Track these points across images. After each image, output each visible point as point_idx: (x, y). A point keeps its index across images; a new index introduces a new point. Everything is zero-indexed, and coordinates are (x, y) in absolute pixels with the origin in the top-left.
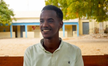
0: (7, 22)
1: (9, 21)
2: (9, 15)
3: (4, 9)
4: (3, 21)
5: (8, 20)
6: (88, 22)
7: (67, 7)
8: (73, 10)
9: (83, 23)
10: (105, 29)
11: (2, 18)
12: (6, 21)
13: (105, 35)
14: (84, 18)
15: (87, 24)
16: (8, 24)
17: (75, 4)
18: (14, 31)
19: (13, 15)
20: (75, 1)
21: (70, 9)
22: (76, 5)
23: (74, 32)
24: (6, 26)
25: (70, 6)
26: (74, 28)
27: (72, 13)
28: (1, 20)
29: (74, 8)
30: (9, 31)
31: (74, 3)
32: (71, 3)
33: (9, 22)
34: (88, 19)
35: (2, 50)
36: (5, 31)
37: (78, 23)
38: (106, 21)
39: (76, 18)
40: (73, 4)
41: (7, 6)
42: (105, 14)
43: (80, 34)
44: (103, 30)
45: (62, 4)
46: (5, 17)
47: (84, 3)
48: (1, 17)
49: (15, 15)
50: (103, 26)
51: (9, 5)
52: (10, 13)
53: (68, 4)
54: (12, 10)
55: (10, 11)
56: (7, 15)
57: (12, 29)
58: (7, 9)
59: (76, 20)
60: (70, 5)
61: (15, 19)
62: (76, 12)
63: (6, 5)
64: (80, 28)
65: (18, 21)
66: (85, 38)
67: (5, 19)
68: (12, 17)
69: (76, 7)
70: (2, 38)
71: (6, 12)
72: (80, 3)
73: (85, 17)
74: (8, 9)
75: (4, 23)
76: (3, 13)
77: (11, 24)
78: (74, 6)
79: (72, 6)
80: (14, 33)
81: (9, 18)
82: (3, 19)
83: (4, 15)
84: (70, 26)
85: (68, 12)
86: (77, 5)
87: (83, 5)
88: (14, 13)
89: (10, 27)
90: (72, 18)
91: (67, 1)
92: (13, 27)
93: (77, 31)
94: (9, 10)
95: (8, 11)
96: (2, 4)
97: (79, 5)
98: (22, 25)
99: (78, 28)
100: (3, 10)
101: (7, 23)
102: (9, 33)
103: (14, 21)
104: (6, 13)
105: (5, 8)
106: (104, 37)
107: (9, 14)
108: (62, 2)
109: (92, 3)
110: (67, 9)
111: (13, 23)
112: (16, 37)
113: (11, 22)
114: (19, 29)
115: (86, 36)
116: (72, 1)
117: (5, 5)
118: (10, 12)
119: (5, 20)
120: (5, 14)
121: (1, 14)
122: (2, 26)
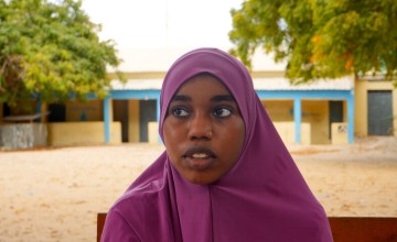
0: (94, 86)
1: (102, 82)
2: (99, 63)
3: (83, 39)
4: (77, 83)
5: (95, 79)
6: (390, 91)
7: (312, 35)
8: (335, 43)
9: (370, 92)
11: (77, 73)
12: (91, 82)
14: (374, 74)
15: (384, 96)
16: (96, 95)
17: (343, 21)
18: (115, 119)
19: (114, 62)
20: (343, 12)
21: (322, 39)
22: (345, 26)
23: (335, 126)
24: (88, 99)
25: (325, 28)
26: (336, 110)
27: (333, 54)
28: (73, 81)
29: (337, 34)
30: (101, 118)
31: (340, 17)
32: (327, 18)
33: (99, 87)
34: (388, 77)
35: (75, 185)
36: (84, 119)
37: (353, 93)
39: (343, 72)
40: (336, 22)
41: (94, 30)
43: (356, 135)
45: (292, 22)
46: (88, 68)
47: (375, 18)
48: (74, 70)
49: (122, 60)
51: (100, 26)
52: (102, 55)
53: (316, 19)
54: (111, 43)
55: (106, 48)
56: (92, 60)
57: (109, 112)
58: (93, 41)
59: (344, 83)
60: (323, 25)
61: (121, 76)
62: (344, 50)
63: (92, 25)
64: (357, 111)
65: (132, 85)
66: (376, 148)
67: (86, 75)
68: (109, 69)
69: (348, 32)
70: (75, 145)
71: (88, 49)
72: (363, 19)
73: (378, 73)
74: (97, 39)
75: (84, 89)
76: (79, 53)
77: (106, 93)
78: (340, 27)
79: (332, 28)
80: (116, 128)
81: (99, 72)
82: (77, 77)
83: (84, 61)
84: (321, 102)
85: (316, 51)
86: (351, 25)
87: (372, 25)
88: (119, 56)
89: (102, 103)
90: (332, 75)
91: (311, 12)
92: (115, 103)
93: (348, 124)
94: (101, 45)
95: (98, 49)
96: (76, 24)
97: (357, 27)
98: (146, 98)
99: (349, 110)
100: (80, 43)
101: (92, 91)
102: (99, 125)
103: (116, 85)
104: (90, 53)
105: (87, 36)
107: (99, 59)
108: (295, 16)
110: (314, 39)
111: (113, 92)
112: (125, 139)
113: (106, 88)
114: (134, 112)
115: (382, 140)
116: (332, 11)
117: (88, 26)
118: (103, 51)
119: (86, 79)
120: (87, 57)
121: (74, 59)
122: (73, 99)
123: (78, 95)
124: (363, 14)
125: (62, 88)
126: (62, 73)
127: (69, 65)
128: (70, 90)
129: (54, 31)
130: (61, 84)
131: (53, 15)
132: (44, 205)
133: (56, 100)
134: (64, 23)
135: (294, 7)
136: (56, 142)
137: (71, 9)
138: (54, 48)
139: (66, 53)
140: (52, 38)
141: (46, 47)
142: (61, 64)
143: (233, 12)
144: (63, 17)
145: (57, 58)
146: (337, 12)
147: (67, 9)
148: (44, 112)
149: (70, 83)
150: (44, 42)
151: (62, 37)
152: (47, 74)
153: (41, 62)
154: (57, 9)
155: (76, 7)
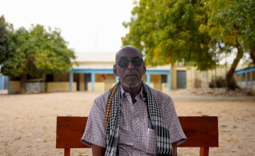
0: (65, 67)
1: (69, 65)
2: (68, 58)
4: (58, 66)
5: (66, 64)
6: (185, 71)
7: (154, 48)
8: (163, 51)
9: (178, 71)
10: (210, 81)
11: (58, 62)
12: (64, 65)
13: (210, 90)
14: (178, 64)
15: (183, 73)
16: (66, 71)
17: (166, 43)
18: (74, 81)
19: (74, 57)
20: (166, 39)
21: (158, 50)
22: (167, 45)
23: (163, 85)
25: (159, 46)
26: (164, 78)
27: (161, 56)
29: (164, 48)
30: (68, 80)
31: (165, 41)
32: (160, 41)
33: (67, 67)
34: (185, 65)
35: (55, 108)
36: (61, 81)
37: (171, 71)
38: (212, 69)
39: (167, 63)
40: (163, 43)
41: (66, 44)
42: (211, 59)
43: (172, 88)
44: (208, 82)
45: (146, 42)
46: (63, 60)
47: (179, 42)
49: (77, 57)
50: (207, 76)
52: (69, 54)
53: (156, 42)
54: (73, 50)
55: (70, 52)
56: (65, 57)
57: (72, 78)
58: (65, 49)
59: (167, 67)
60: (158, 44)
61: (77, 64)
62: (167, 54)
63: (65, 42)
65: (81, 67)
66: (180, 94)
67: (62, 62)
68: (72, 60)
69: (168, 47)
70: (57, 92)
71: (64, 52)
72: (174, 42)
73: (180, 63)
74: (67, 48)
75: (61, 69)
76: (59, 54)
77: (70, 70)
78: (165, 45)
79: (161, 45)
80: (74, 85)
81: (68, 62)
82: (58, 64)
83: (61, 57)
84: (158, 75)
85: (156, 54)
86: (169, 44)
87: (178, 44)
88: (76, 55)
89: (68, 74)
90: (161, 64)
91: (153, 39)
92: (74, 74)
93: (168, 84)
94: (68, 50)
95: (67, 52)
96: (58, 42)
98: (87, 72)
99: (169, 79)
100: (60, 49)
101: (64, 69)
102: (67, 84)
103: (75, 67)
104: (64, 54)
105: (63, 46)
106: (209, 93)
107: (67, 56)
108: (147, 40)
109: (191, 43)
110: (155, 50)
111: (73, 70)
112: (78, 89)
113: (70, 68)
114: (82, 78)
115: (182, 91)
116: (161, 39)
117: (63, 43)
119: (62, 64)
120: (62, 55)
121: (57, 56)
122: (57, 73)
123: (59, 71)
124: (174, 40)
125: (52, 68)
126: (52, 61)
127: (55, 59)
128: (55, 69)
129: (49, 44)
130: (51, 66)
131: (49, 38)
132: (42, 117)
133: (49, 73)
134: (53, 41)
135: (147, 36)
136: (49, 90)
137: (56, 36)
138: (49, 51)
139: (54, 54)
140: (48, 47)
141: (45, 51)
142: (51, 58)
143: (122, 38)
144: (52, 38)
145: (50, 56)
146: (164, 39)
147: (54, 36)
148: (44, 78)
149: (55, 66)
150: (44, 49)
151: (52, 47)
152: (45, 62)
153: (43, 57)
154: (50, 35)
155: (58, 34)
